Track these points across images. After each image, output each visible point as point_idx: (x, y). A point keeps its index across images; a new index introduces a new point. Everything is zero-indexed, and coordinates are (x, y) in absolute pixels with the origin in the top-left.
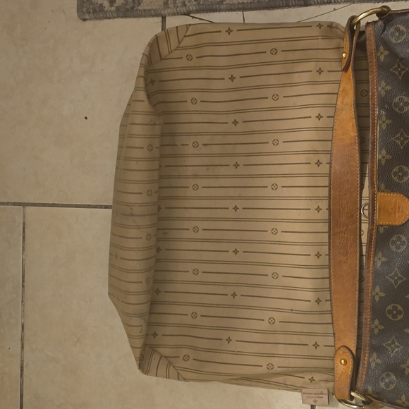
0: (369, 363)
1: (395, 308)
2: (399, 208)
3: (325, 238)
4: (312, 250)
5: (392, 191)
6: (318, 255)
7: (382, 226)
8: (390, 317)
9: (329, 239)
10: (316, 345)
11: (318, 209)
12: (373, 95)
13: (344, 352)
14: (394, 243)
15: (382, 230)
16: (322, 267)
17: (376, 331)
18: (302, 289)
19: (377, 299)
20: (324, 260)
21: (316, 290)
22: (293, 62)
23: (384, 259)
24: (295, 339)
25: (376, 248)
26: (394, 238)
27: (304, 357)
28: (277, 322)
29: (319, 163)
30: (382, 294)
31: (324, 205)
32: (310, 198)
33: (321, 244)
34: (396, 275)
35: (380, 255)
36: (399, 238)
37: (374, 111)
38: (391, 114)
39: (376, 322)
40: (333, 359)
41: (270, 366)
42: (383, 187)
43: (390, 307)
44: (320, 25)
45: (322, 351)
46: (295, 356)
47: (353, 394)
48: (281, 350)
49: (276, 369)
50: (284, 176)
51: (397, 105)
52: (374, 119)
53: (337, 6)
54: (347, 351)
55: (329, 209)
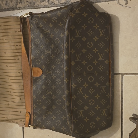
0: (33, 118)
1: (39, 101)
2: (39, 72)
3: (22, 81)
4: (18, 85)
5: (37, 67)
6: (20, 86)
7: (34, 77)
8: (38, 103)
9: (23, 81)
10: (21, 112)
11: (19, 73)
12: (30, 39)
13: (28, 114)
14: (38, 82)
15: (34, 78)
16: (21, 89)
17: (35, 108)
18: (16, 96)
19: (34, 98)
20: (22, 87)
21: (20, 96)
22: (7, 29)
23: (35, 87)
24: (15, 110)
25: (33, 84)
26: (38, 80)
27: (17, 115)
28: (10, 105)
29: (18, 59)
30: (35, 97)
31: (20, 71)
32: (16, 70)
33: (20, 83)
34: (39, 91)
35: (34, 86)
36: (39, 80)
37: (30, 43)
38: (35, 44)
39: (35, 105)
40: (25, 116)
41: (7, 118)
42: (34, 66)
43: (38, 101)
44: (14, 18)
45: (22, 114)
46: (14, 115)
47: (30, 126)
48: (11, 113)
49: (9, 118)
50: (9, 63)
51: (36, 42)
52: (30, 46)
53: (22, 10)
54: (28, 113)
55: (22, 72)
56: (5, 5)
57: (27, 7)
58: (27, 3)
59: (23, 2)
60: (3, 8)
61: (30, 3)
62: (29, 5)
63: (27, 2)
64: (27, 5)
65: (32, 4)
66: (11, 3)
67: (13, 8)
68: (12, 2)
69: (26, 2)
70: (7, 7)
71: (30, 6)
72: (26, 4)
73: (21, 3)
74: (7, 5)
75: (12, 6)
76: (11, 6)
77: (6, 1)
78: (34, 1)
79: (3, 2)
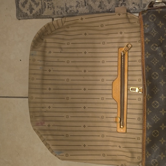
56: (99, 7)
57: (133, 10)
58: (134, 5)
59: (126, 4)
60: (95, 11)
61: (139, 5)
62: (137, 7)
63: (134, 3)
64: (133, 8)
65: (141, 6)
66: (107, 4)
67: (111, 10)
68: (109, 3)
69: (131, 3)
70: (101, 10)
71: (138, 9)
72: (132, 6)
73: (123, 5)
74: (101, 7)
75: (110, 9)
76: (108, 8)
77: (100, 2)
78: (144, 3)
79: (95, 3)
